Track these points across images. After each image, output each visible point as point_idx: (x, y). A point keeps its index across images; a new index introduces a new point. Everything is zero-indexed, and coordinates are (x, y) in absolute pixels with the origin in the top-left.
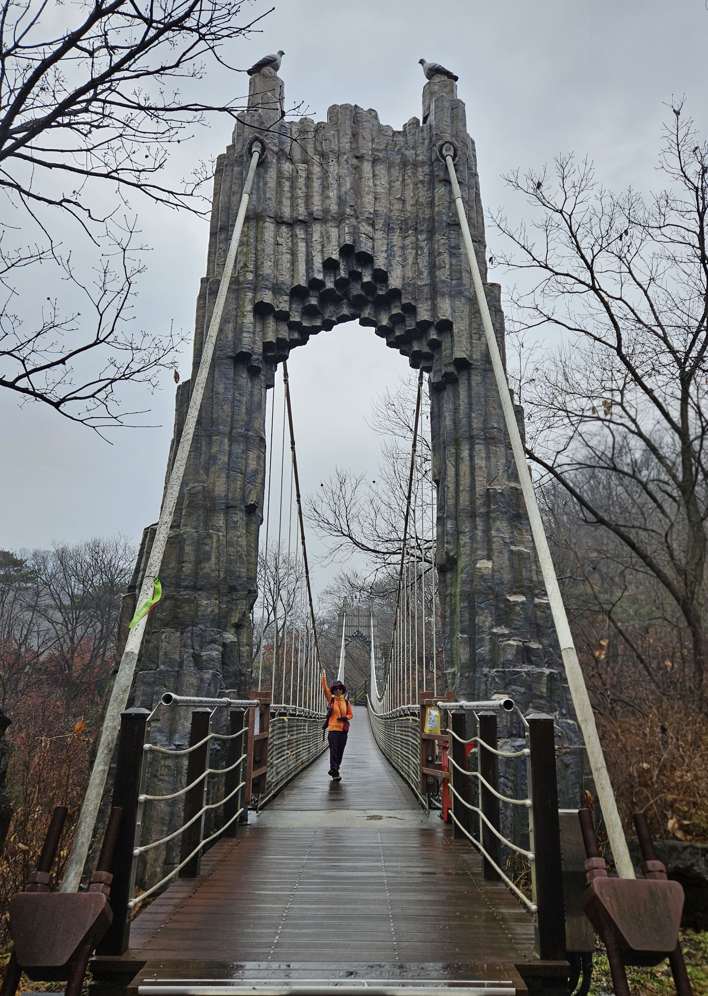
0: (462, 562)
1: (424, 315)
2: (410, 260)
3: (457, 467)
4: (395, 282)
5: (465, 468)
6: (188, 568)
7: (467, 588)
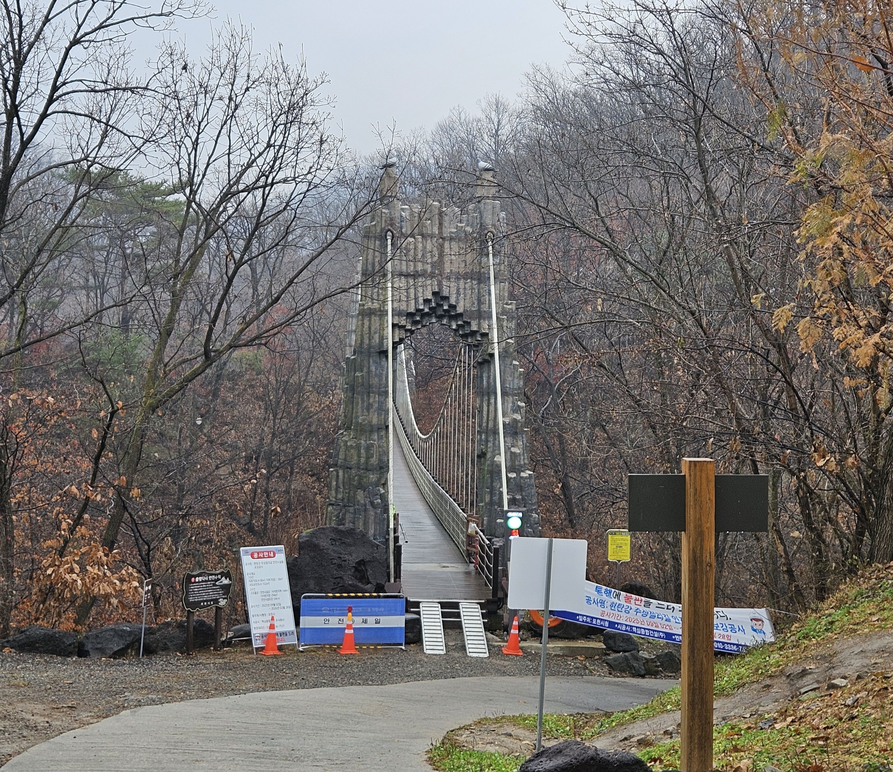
0: (489, 455)
1: (474, 328)
2: (468, 297)
3: (488, 406)
4: (460, 310)
5: (492, 408)
6: (363, 460)
7: (490, 468)
